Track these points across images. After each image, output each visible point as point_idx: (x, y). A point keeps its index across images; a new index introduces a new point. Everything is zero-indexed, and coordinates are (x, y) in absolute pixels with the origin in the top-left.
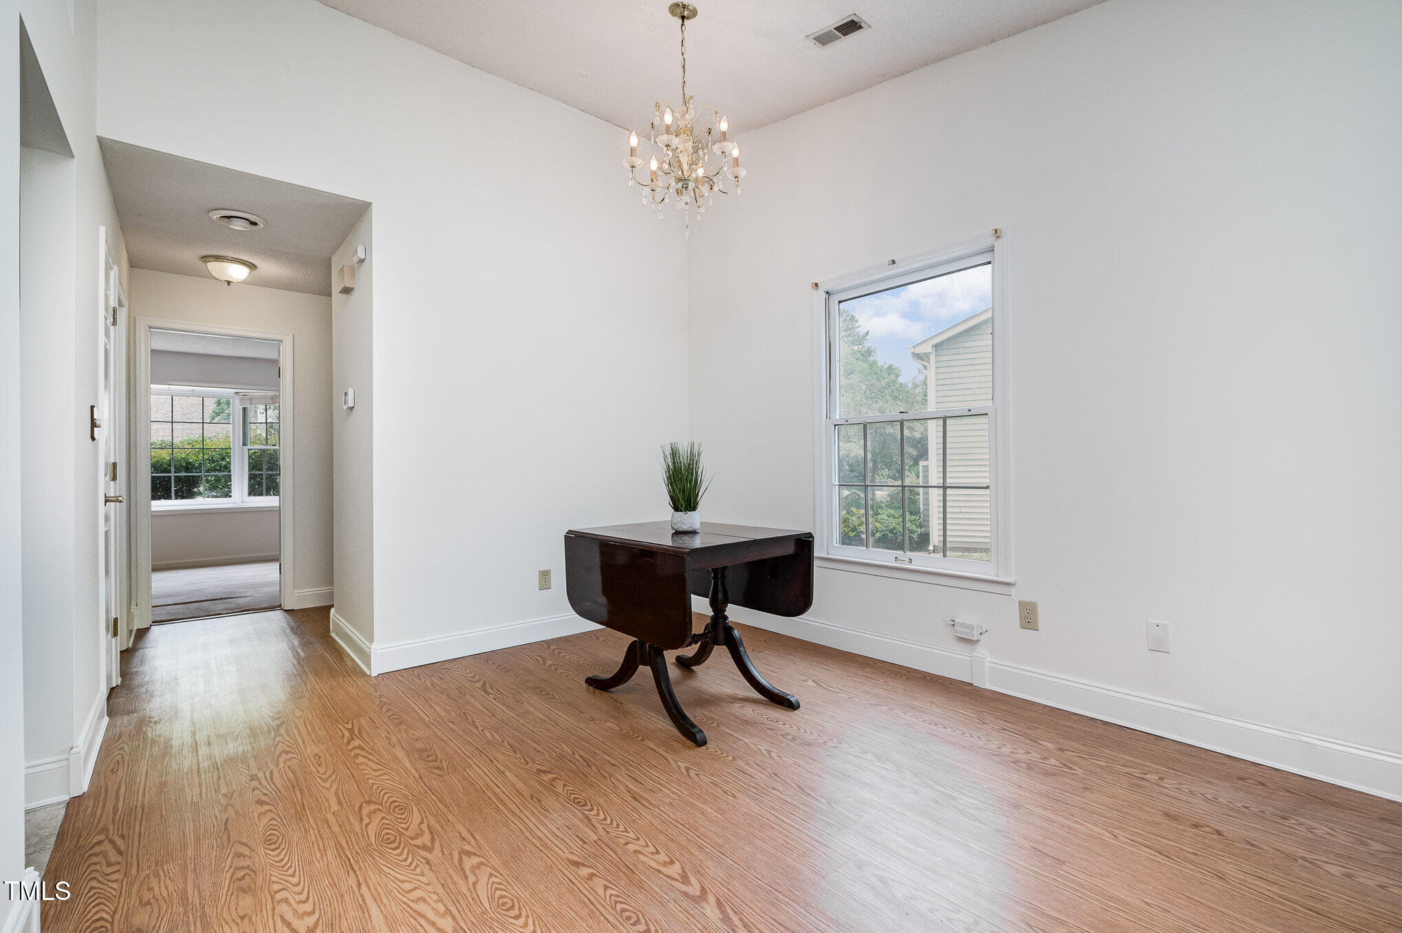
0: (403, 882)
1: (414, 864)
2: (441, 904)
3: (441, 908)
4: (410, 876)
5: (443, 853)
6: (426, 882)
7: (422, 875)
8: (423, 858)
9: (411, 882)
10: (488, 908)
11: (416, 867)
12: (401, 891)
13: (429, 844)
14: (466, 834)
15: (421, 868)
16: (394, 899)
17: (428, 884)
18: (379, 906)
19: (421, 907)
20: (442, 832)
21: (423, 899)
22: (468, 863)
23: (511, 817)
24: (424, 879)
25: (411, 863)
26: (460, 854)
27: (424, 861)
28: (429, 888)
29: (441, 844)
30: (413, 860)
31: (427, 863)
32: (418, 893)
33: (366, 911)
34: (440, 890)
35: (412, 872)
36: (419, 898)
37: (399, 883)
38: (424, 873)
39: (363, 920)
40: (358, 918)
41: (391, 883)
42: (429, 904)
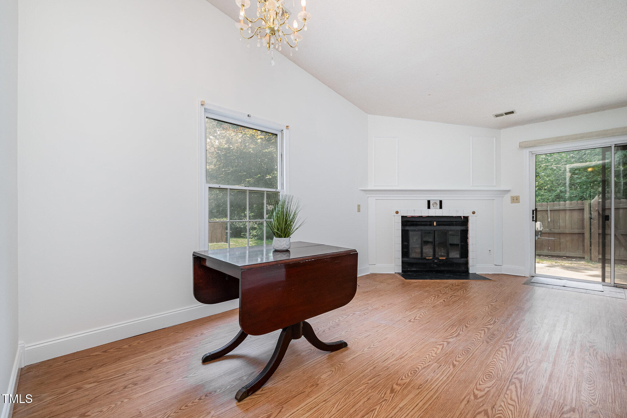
0: (511, 411)
1: (499, 412)
2: (507, 393)
3: (508, 392)
4: (506, 410)
5: (483, 405)
6: (503, 402)
7: (501, 406)
8: (492, 411)
9: (508, 407)
10: (495, 380)
11: (500, 410)
12: (515, 408)
13: (483, 413)
14: (465, 402)
15: (498, 408)
16: (521, 409)
17: (503, 401)
18: (529, 411)
19: (514, 397)
20: (471, 412)
21: (511, 399)
22: (480, 394)
23: (441, 391)
24: (502, 404)
25: (500, 413)
26: (478, 399)
27: (494, 409)
28: (504, 400)
29: (479, 408)
30: (497, 414)
31: (494, 408)
32: (510, 402)
33: (536, 415)
34: (502, 396)
35: (503, 410)
36: (512, 400)
37: (513, 412)
38: (499, 406)
39: (539, 412)
40: (541, 415)
41: (516, 414)
42: (511, 396)
